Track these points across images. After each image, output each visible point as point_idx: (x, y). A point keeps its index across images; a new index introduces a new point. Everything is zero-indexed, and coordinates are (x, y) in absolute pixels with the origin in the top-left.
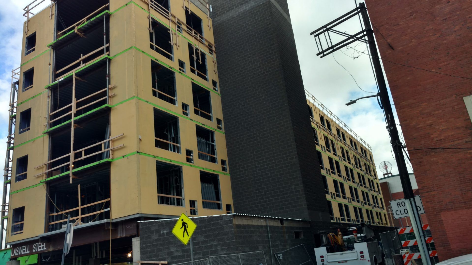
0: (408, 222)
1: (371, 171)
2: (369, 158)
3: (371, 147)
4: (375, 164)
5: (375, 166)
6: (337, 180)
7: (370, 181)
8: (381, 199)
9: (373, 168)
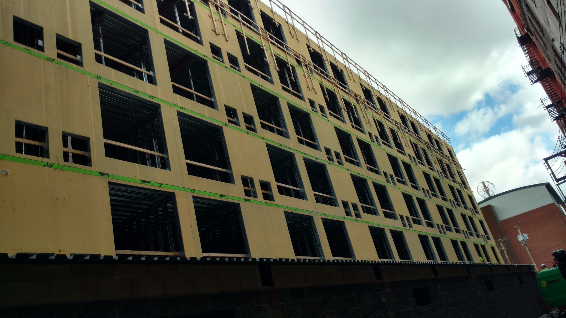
0: (533, 259)
1: (455, 174)
2: (446, 153)
3: (449, 139)
4: (460, 165)
5: (462, 169)
6: (365, 178)
7: (454, 190)
8: (481, 222)
9: (457, 171)
